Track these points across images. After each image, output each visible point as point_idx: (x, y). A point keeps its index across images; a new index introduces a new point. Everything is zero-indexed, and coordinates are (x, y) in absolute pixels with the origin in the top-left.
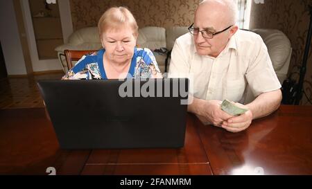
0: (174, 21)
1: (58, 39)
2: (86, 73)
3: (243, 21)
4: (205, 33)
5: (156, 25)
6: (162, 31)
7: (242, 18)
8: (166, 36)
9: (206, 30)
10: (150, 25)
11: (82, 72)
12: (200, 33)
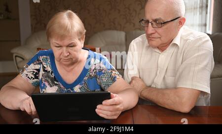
0: (134, 24)
1: (16, 41)
2: (39, 64)
3: (205, 25)
4: (154, 23)
5: (116, 29)
6: (122, 35)
7: (204, 22)
8: (126, 40)
9: (155, 21)
10: (110, 29)
11: (35, 63)
12: (150, 24)
